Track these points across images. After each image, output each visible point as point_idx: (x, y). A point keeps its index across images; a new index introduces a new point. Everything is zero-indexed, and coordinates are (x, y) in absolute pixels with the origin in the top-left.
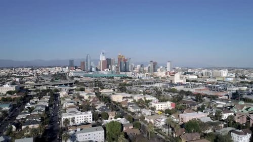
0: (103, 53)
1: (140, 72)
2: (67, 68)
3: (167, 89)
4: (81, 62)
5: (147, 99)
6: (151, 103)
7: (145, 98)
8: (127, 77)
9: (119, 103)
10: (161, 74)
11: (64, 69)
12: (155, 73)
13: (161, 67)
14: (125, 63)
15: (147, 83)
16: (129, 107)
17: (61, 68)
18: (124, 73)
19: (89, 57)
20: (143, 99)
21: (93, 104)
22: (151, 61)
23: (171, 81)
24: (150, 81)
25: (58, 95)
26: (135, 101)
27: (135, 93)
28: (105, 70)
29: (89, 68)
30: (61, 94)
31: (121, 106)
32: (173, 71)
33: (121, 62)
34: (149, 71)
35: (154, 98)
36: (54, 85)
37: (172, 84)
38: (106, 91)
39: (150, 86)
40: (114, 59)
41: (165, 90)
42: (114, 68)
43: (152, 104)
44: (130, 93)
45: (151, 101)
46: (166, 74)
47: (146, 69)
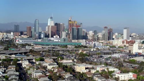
0: (51, 18)
1: (94, 40)
2: (12, 33)
3: (126, 60)
4: (27, 28)
5: (110, 70)
6: (113, 73)
7: (108, 69)
8: (82, 46)
9: (83, 73)
10: (117, 42)
11: (8, 34)
12: (111, 41)
13: (116, 34)
14: (78, 29)
15: (105, 54)
16: (95, 77)
17: (5, 34)
18: (77, 41)
19: (37, 22)
20: (106, 70)
21: (60, 74)
22: (106, 27)
23: (130, 51)
24: (108, 51)
25: (20, 65)
26: (98, 71)
27: (96, 64)
28: (55, 37)
29: (37, 35)
30: (23, 64)
31: (86, 76)
32: (130, 39)
33: (73, 29)
34: (104, 39)
35: (116, 69)
36: (11, 54)
37: (130, 54)
38: (66, 62)
39: (109, 56)
40: (64, 24)
41: (124, 61)
42: (64, 34)
43: (115, 75)
44: (91, 64)
45: (114, 72)
46: (123, 42)
47: (100, 35)
